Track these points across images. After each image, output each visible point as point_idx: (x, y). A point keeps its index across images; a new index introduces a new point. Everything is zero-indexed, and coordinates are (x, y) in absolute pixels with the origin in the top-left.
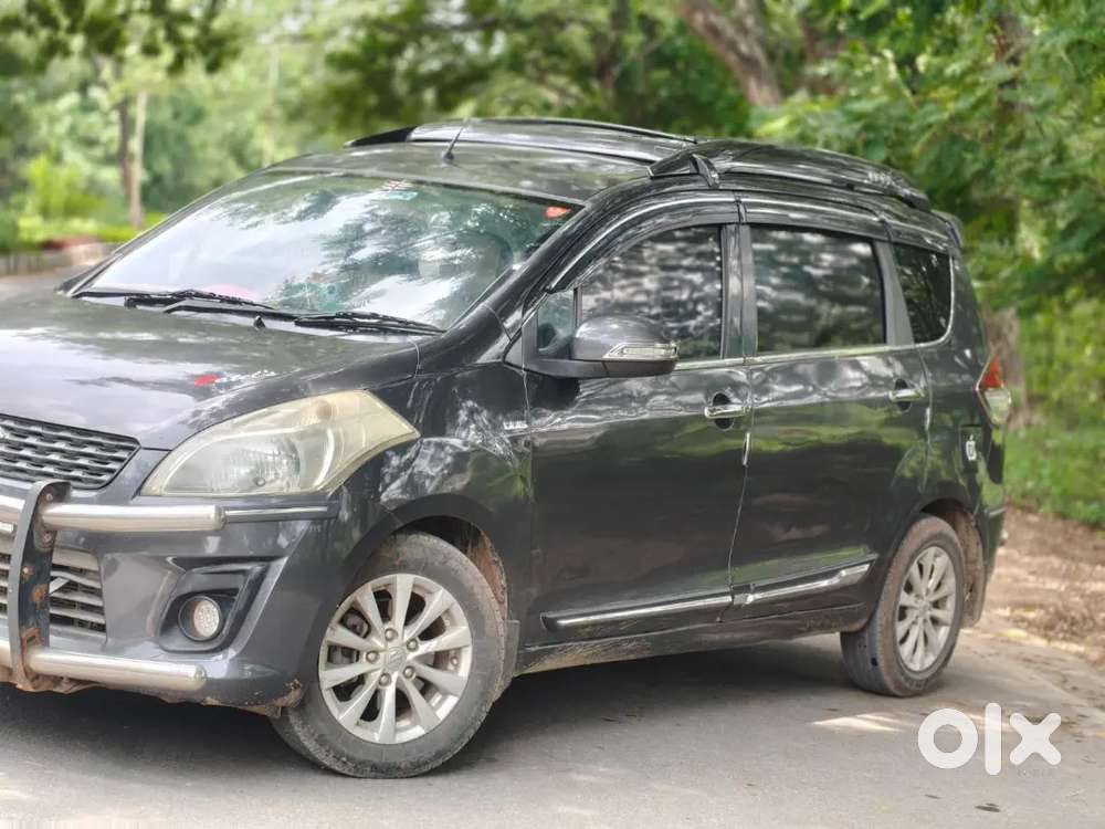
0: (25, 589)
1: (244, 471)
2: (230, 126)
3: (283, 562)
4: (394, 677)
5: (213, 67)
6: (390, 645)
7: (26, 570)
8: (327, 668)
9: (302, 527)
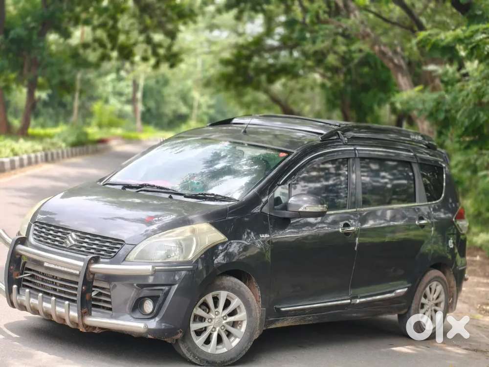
0: (83, 294)
1: (163, 252)
2: (180, 87)
3: (176, 286)
4: (217, 329)
5: (172, 66)
6: (217, 317)
7: (84, 288)
8: (193, 323)
9: (183, 273)
